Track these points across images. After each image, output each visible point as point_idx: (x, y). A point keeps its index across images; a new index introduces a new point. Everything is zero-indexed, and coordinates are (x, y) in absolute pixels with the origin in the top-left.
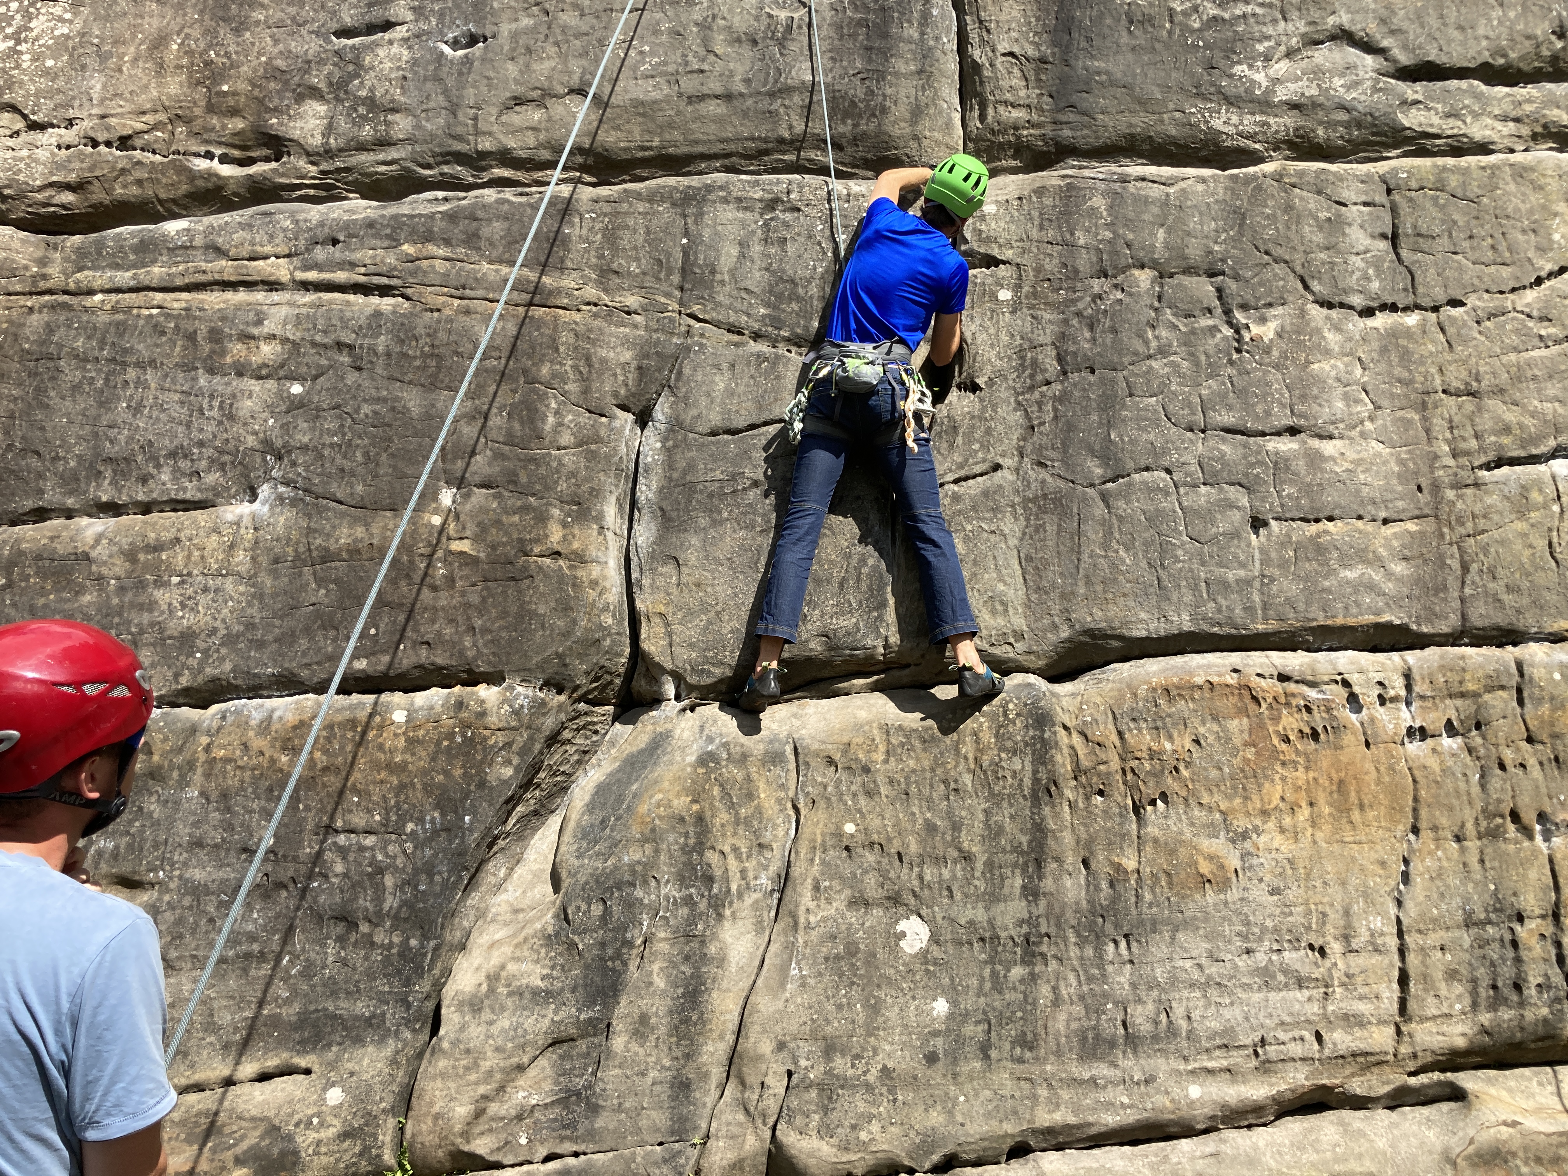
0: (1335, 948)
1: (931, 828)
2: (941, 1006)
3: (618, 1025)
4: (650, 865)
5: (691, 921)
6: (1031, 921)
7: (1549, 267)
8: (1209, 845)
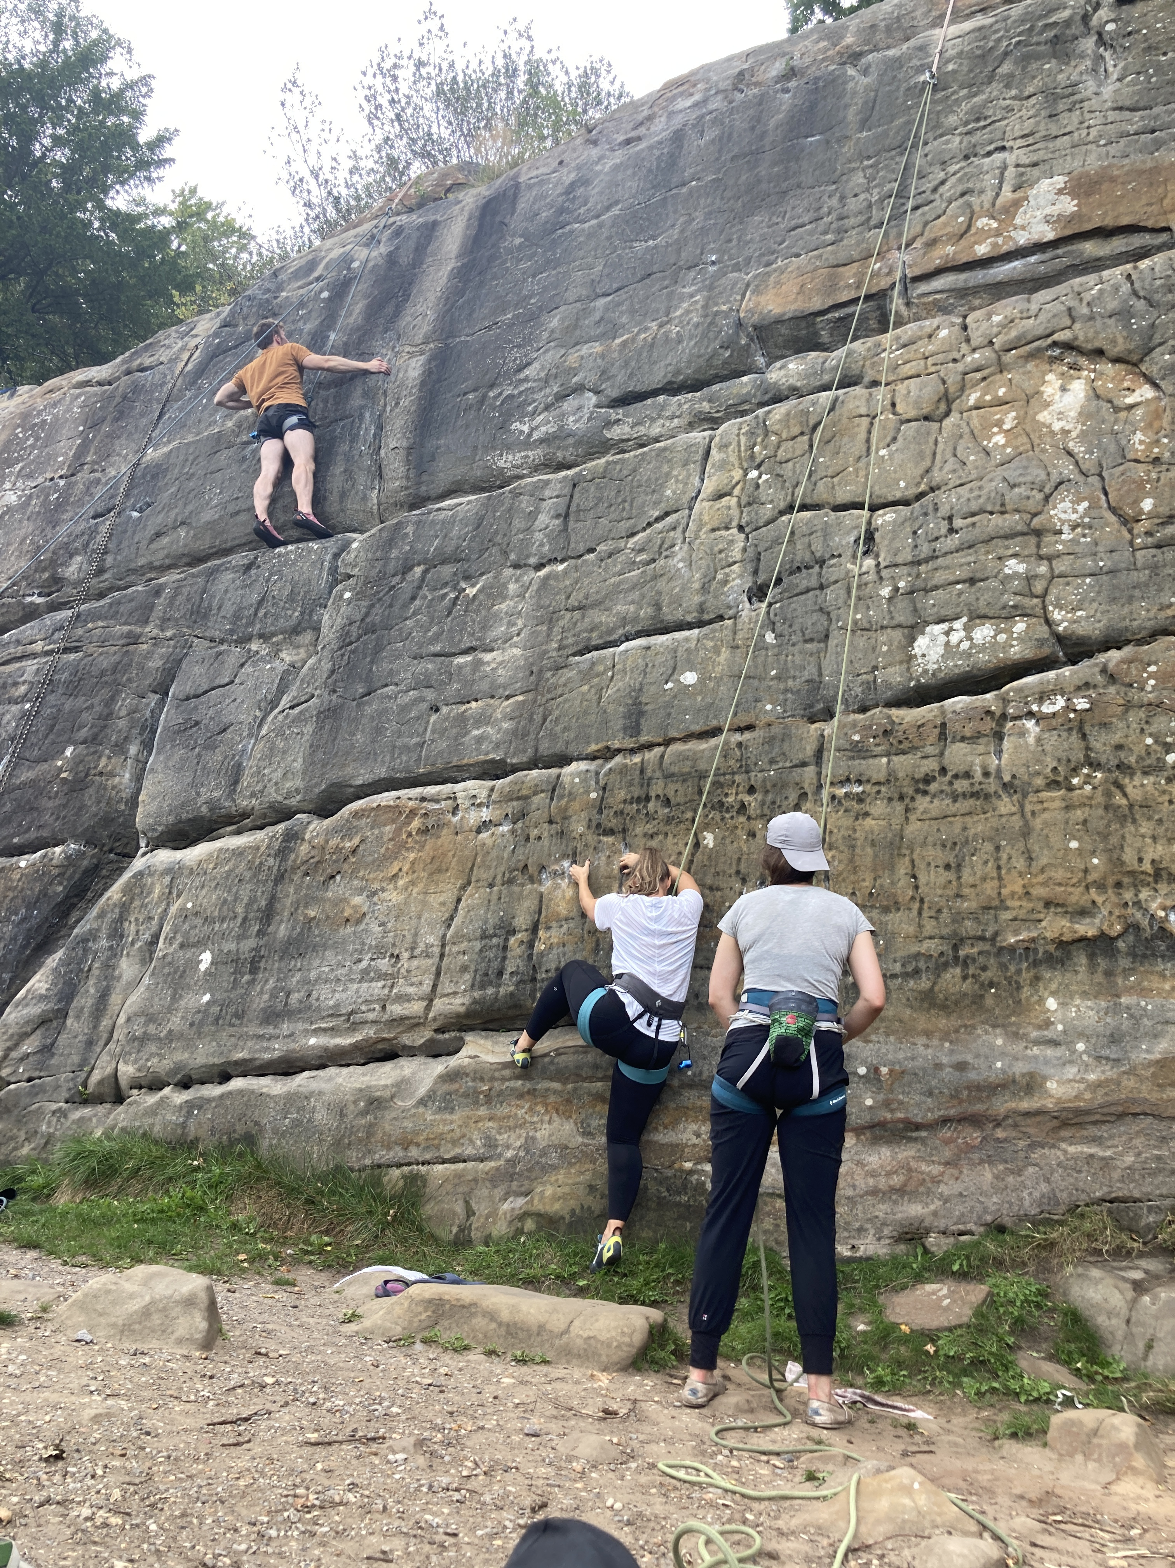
0: (406, 955)
1: (225, 901)
2: (207, 998)
3: (71, 1013)
4: (98, 930)
5: (109, 958)
6: (257, 949)
7: (656, 514)
8: (357, 900)
